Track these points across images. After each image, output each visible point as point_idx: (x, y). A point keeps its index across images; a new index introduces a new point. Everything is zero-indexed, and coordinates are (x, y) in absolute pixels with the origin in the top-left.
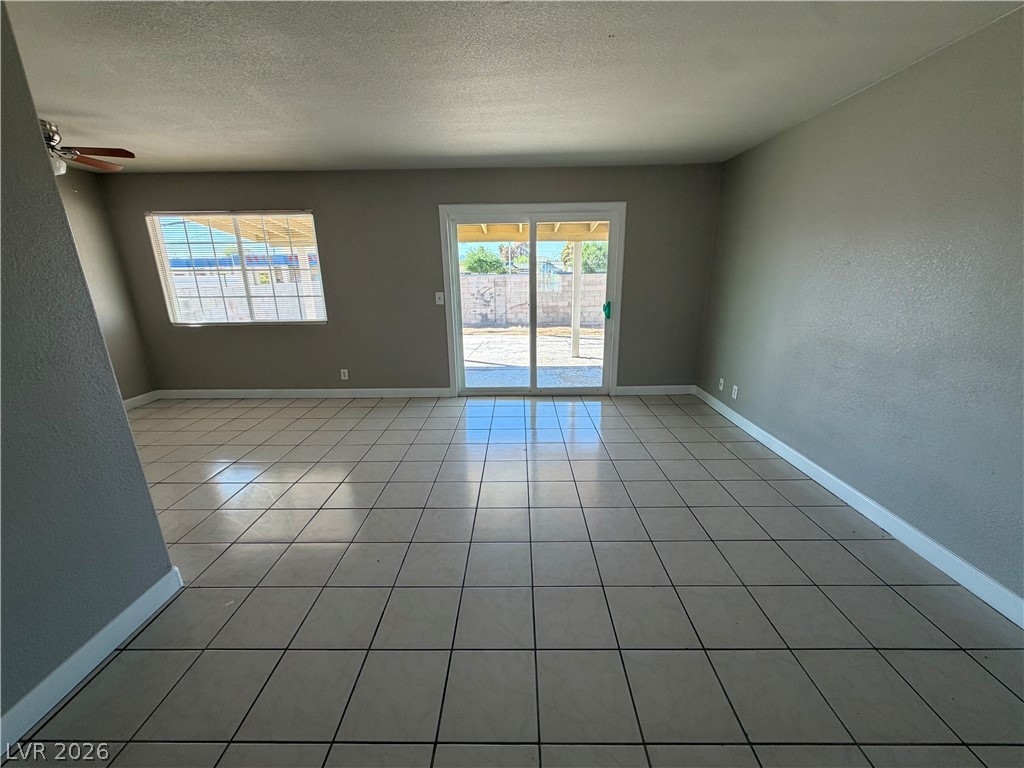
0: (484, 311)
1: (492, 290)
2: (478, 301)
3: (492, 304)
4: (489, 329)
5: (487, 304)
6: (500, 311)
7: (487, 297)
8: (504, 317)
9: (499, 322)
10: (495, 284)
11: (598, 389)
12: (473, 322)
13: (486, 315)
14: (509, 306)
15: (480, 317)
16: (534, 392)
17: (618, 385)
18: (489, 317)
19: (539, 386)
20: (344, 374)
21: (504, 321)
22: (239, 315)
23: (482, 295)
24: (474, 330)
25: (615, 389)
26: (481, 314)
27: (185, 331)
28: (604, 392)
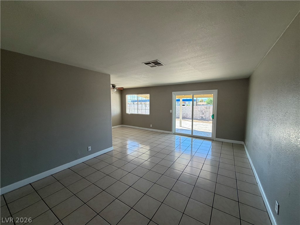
0: (202, 116)
3: (205, 114)
4: (202, 121)
5: (203, 114)
6: (207, 116)
8: (208, 118)
11: (210, 138)
12: (198, 119)
16: (192, 136)
18: (204, 117)
19: (194, 134)
20: (151, 125)
22: (136, 113)
24: (197, 121)
25: (215, 139)
27: (128, 114)
28: (212, 139)
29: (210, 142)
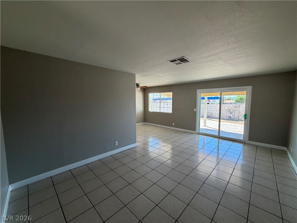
0: (230, 115)
1: (234, 109)
2: (228, 112)
3: (233, 113)
4: (230, 121)
5: (231, 113)
6: (236, 116)
7: (232, 111)
9: (235, 119)
10: (235, 107)
11: (241, 140)
12: (225, 118)
13: (231, 117)
14: (240, 114)
15: (228, 117)
16: (219, 137)
17: (249, 140)
18: (232, 117)
19: (221, 135)
20: (173, 124)
21: (238, 119)
23: (230, 110)
24: (224, 121)
25: (247, 141)
26: (228, 116)
27: (150, 112)
28: (244, 142)
29: (241, 145)
